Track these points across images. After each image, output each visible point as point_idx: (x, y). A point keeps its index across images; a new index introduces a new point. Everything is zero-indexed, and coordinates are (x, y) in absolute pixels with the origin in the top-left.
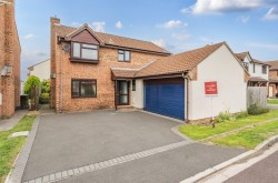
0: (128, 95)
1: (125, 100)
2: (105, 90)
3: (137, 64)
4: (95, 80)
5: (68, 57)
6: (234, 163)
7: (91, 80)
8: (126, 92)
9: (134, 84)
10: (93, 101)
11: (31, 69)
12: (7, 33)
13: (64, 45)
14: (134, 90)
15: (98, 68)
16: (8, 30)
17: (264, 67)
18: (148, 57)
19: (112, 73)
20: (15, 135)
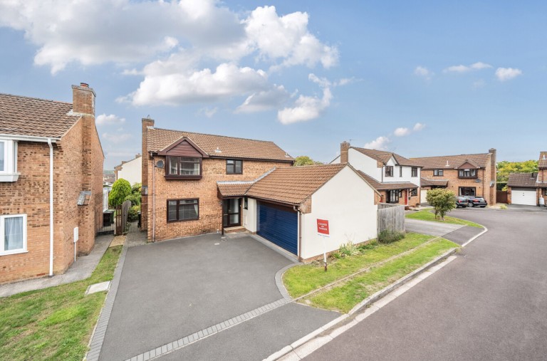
0: (240, 214)
1: (236, 220)
2: (209, 211)
3: (251, 175)
4: (198, 200)
5: (162, 173)
6: (316, 337)
7: (192, 200)
8: (236, 210)
9: (246, 201)
10: (194, 224)
11: (119, 168)
12: (85, 151)
13: (157, 160)
14: (246, 208)
15: (201, 184)
16: (88, 147)
17: (414, 169)
18: (266, 166)
19: (218, 189)
20: (94, 289)
